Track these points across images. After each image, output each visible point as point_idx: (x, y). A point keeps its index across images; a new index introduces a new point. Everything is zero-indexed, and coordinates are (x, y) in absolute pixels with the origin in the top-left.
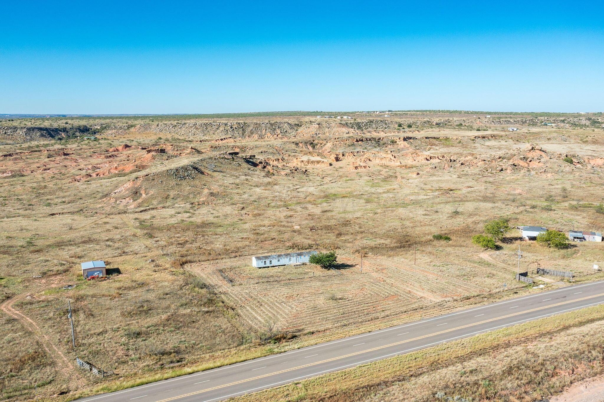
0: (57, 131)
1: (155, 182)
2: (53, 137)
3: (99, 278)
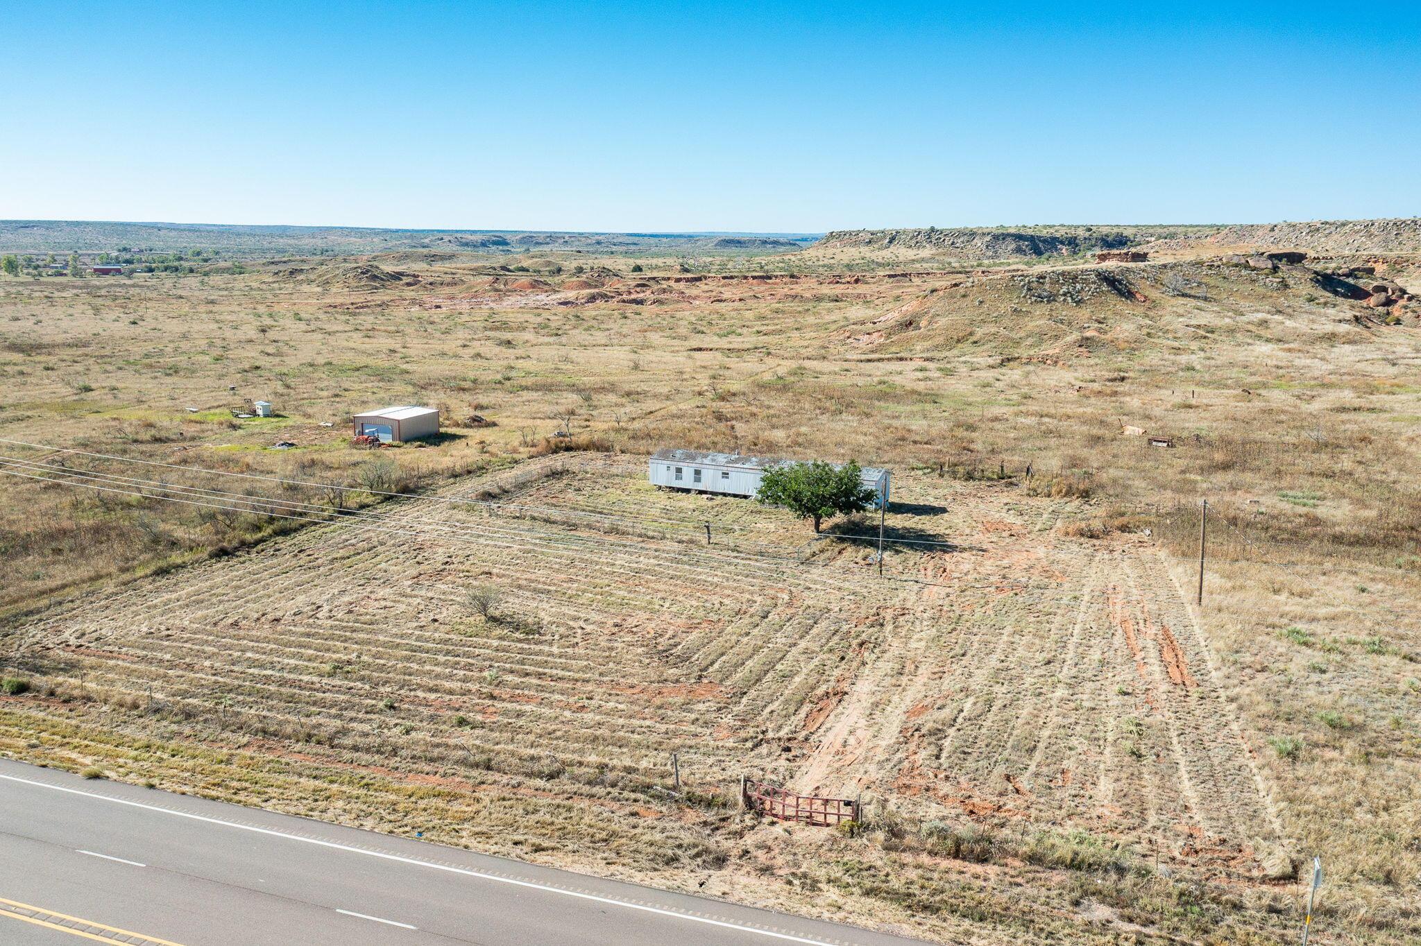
0: (1052, 242)
1: (966, 302)
2: (1038, 252)
3: (374, 442)
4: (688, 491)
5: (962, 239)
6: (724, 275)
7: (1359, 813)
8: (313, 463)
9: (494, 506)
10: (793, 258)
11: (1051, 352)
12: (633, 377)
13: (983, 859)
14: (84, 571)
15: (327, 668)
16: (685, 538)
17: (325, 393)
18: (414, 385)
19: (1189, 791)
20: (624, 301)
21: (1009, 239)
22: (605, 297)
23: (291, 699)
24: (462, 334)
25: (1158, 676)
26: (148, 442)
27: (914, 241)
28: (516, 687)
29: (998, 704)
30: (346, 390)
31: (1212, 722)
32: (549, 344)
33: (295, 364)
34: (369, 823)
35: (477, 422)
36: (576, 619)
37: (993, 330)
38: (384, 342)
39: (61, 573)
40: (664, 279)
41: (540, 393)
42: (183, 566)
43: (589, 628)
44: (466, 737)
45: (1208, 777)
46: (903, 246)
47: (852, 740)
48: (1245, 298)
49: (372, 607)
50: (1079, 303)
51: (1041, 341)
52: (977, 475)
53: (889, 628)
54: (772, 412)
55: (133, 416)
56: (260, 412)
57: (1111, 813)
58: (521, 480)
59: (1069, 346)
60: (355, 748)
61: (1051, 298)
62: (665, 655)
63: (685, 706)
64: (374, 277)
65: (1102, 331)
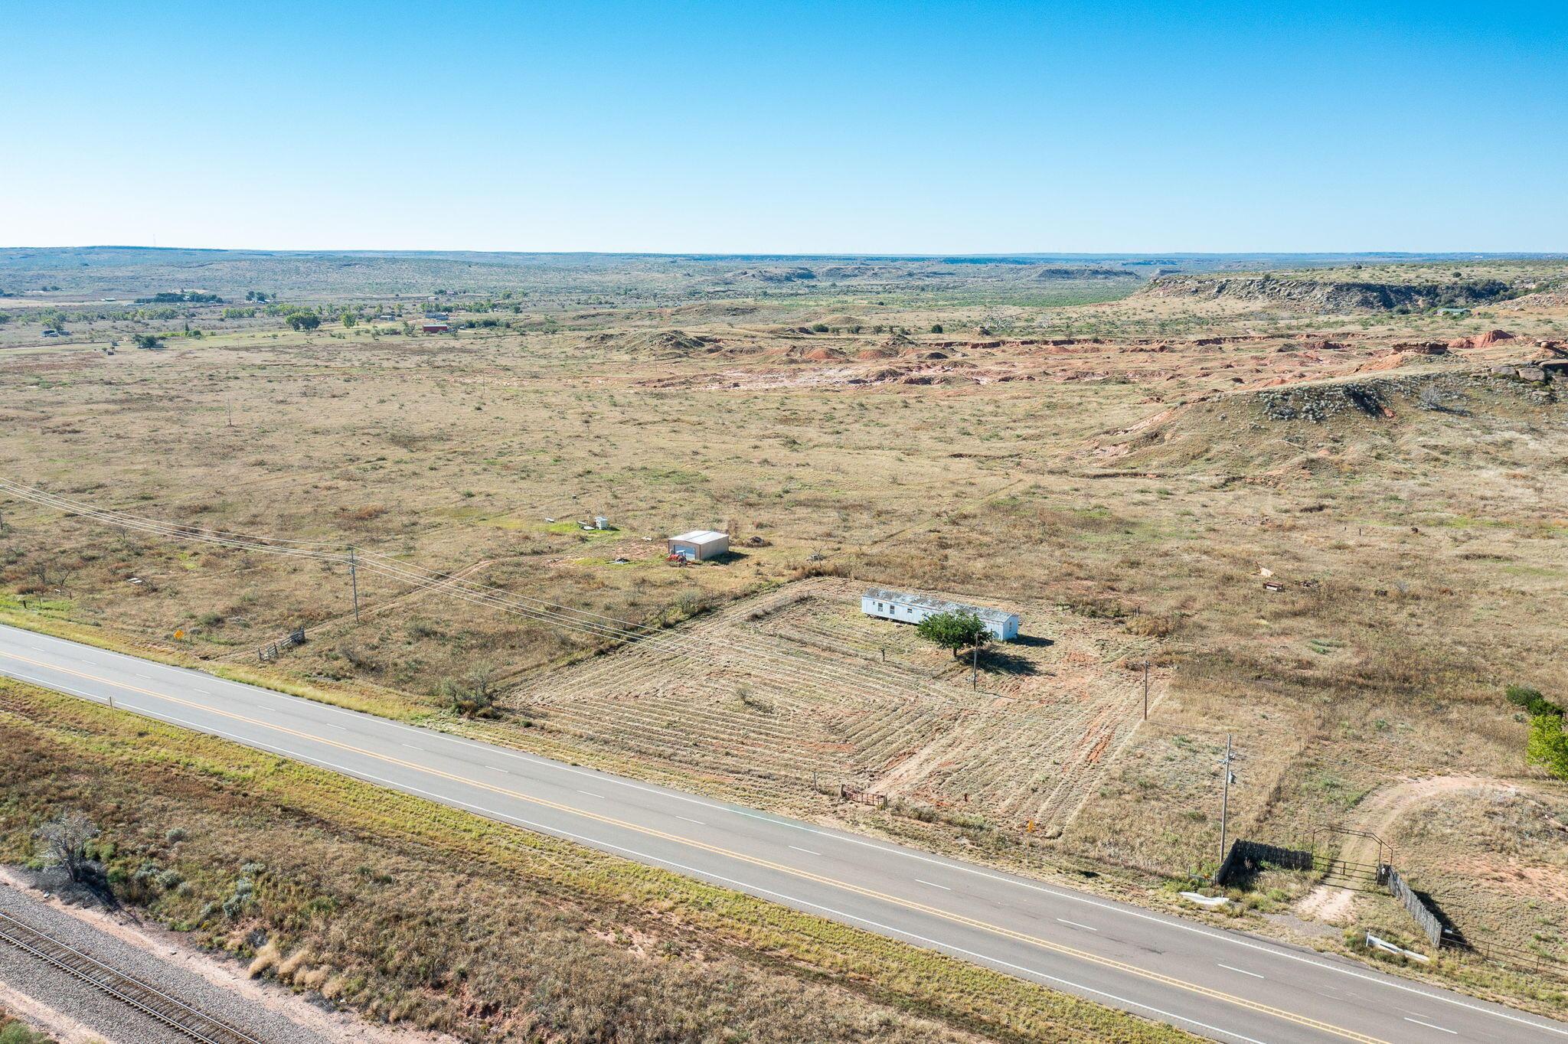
0: (1407, 293)
1: (1210, 417)
2: (1389, 306)
3: (683, 561)
4: (886, 619)
5: (1299, 290)
6: (1025, 338)
7: (1107, 819)
8: (644, 581)
9: (759, 625)
10: (1108, 310)
11: (1274, 473)
12: (889, 493)
13: (929, 821)
14: (531, 662)
15: (665, 724)
16: (869, 656)
17: (643, 505)
18: (712, 497)
19: (1045, 806)
20: (911, 381)
21: (1355, 290)
22: (894, 374)
23: (649, 738)
24: (754, 428)
25: (1082, 756)
26: (529, 554)
27: (1245, 291)
28: (755, 739)
29: (988, 764)
30: (660, 502)
31: (1086, 779)
32: (828, 445)
33: (617, 468)
34: (687, 790)
35: (757, 542)
36: (792, 705)
37: (1228, 447)
38: (689, 441)
39: (520, 662)
40: (961, 344)
41: (810, 510)
42: (581, 660)
43: (798, 711)
44: (729, 760)
46: (1232, 297)
47: (905, 775)
48: (1506, 412)
49: (685, 692)
50: (1319, 421)
51: (1271, 460)
52: (1100, 612)
53: (959, 721)
54: (986, 539)
55: (512, 524)
56: (599, 525)
57: (1000, 811)
58: (778, 604)
59: (1294, 468)
60: (680, 761)
61: (1293, 415)
62: (832, 729)
63: (833, 754)
64: (678, 345)
65: (1333, 451)
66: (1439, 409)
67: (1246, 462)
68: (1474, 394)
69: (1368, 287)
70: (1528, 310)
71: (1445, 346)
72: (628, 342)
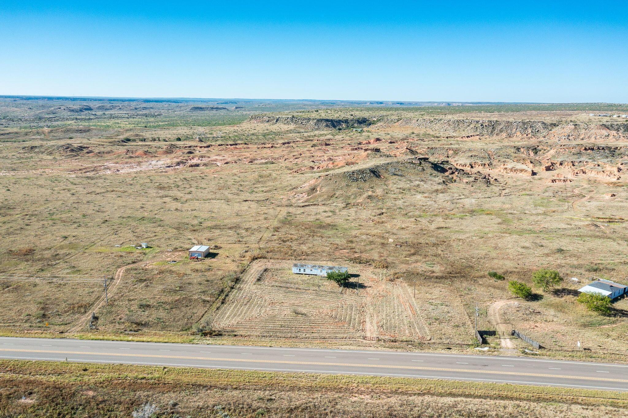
0: (339, 122)
1: (331, 182)
2: (334, 127)
4: (302, 274)
5: (305, 121)
7: (438, 331)
9: (263, 283)
11: (359, 201)
12: (240, 220)
13: (396, 342)
16: (313, 289)
18: (173, 228)
19: (417, 331)
20: (192, 166)
21: (323, 121)
25: (410, 313)
27: (286, 122)
29: (389, 320)
31: (419, 320)
32: (192, 199)
33: (116, 217)
35: (216, 247)
36: (310, 311)
37: (341, 193)
38: (131, 201)
40: (194, 146)
41: (219, 230)
42: (219, 307)
43: (314, 313)
45: (419, 329)
46: (282, 123)
47: (371, 329)
48: (413, 174)
50: (365, 181)
51: (356, 197)
52: (361, 262)
53: (365, 308)
55: (103, 250)
56: (144, 247)
57: (409, 335)
58: (259, 273)
59: (365, 199)
61: (357, 180)
64: (72, 150)
65: (373, 192)
66: (395, 175)
67: (349, 197)
68: (402, 169)
69: (327, 120)
70: (380, 129)
71: (379, 149)
72: (46, 150)
